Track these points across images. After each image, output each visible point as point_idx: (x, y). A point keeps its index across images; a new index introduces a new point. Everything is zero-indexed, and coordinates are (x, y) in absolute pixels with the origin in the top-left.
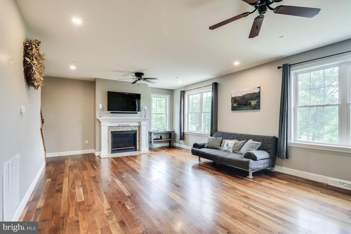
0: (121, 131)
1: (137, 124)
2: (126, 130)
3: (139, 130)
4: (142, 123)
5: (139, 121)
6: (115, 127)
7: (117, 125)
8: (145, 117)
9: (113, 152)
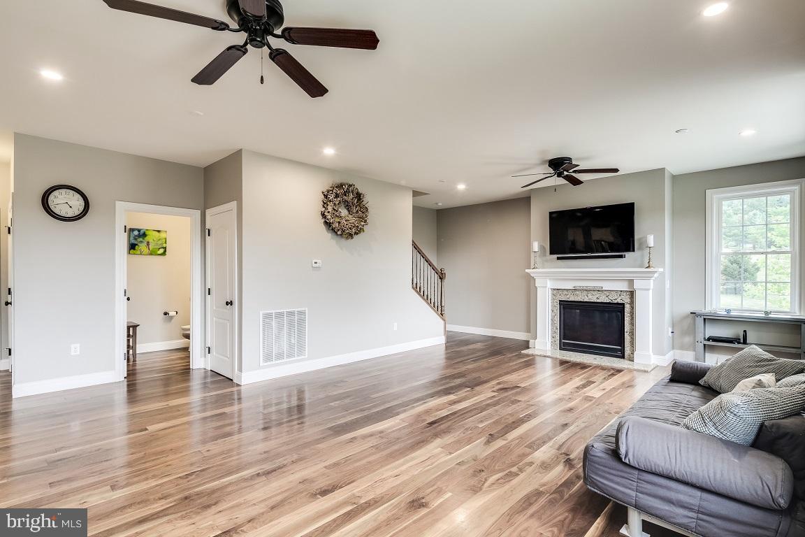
0: (581, 302)
1: (624, 287)
2: (594, 299)
3: (632, 303)
4: (638, 284)
5: (630, 276)
6: (567, 290)
7: (569, 285)
8: (649, 267)
9: (563, 347)
